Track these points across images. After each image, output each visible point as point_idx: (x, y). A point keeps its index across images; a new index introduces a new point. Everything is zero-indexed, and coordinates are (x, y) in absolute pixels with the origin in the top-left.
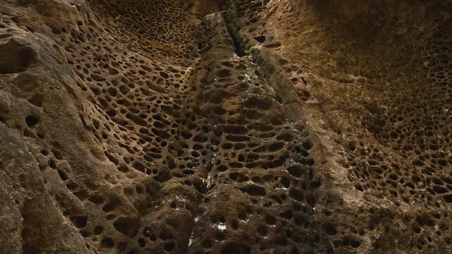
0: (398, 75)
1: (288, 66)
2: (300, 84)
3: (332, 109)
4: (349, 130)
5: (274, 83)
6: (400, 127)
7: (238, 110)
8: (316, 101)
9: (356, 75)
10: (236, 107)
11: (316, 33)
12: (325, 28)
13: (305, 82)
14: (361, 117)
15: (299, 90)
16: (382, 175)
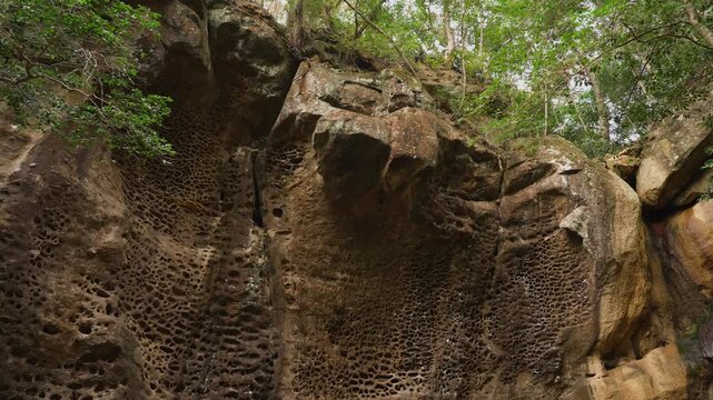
2: (291, 289)
3: (308, 315)
4: (313, 334)
6: (355, 326)
8: (297, 307)
9: (342, 272)
10: (236, 312)
11: (325, 223)
12: (334, 220)
13: (295, 288)
14: (327, 321)
15: (288, 295)
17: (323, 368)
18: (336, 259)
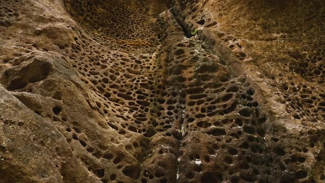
0: (312, 26)
1: (225, 37)
2: (236, 48)
3: (265, 62)
4: (280, 75)
5: (217, 52)
6: (321, 65)
7: (194, 77)
8: (250, 59)
9: (278, 33)
10: (192, 74)
11: (241, 9)
12: (247, 3)
13: (240, 46)
14: (288, 64)
15: (236, 53)
16: (313, 104)
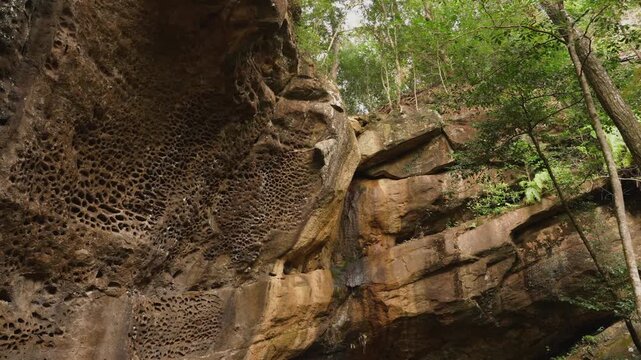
17: (53, 168)
18: (121, 53)
